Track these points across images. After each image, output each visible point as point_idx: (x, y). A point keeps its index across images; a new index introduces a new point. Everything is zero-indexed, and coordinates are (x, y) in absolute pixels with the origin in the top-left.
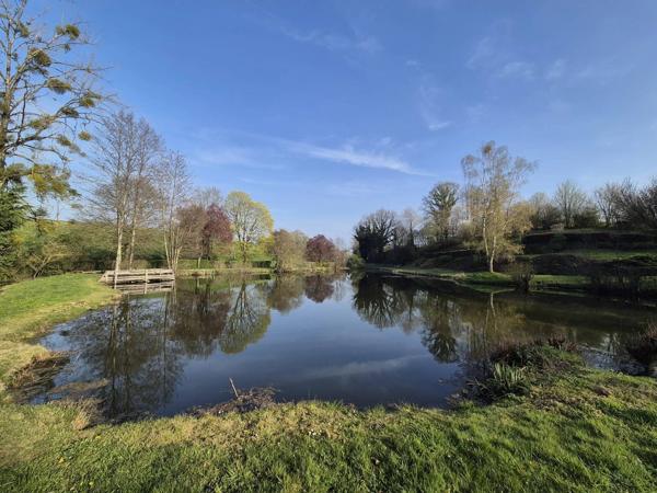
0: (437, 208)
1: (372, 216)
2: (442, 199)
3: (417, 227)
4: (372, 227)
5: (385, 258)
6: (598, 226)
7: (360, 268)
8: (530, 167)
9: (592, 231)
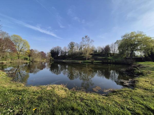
0: (71, 47)
1: (55, 47)
2: (72, 45)
3: (67, 51)
4: (55, 50)
5: (59, 58)
6: (97, 53)
7: (53, 60)
8: (93, 41)
9: (96, 53)
